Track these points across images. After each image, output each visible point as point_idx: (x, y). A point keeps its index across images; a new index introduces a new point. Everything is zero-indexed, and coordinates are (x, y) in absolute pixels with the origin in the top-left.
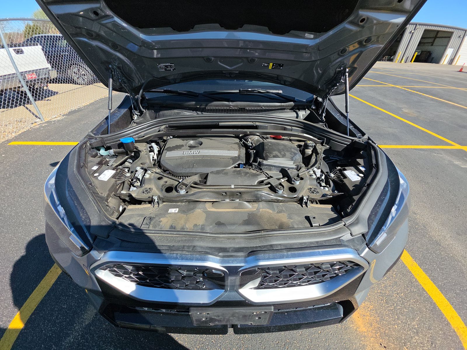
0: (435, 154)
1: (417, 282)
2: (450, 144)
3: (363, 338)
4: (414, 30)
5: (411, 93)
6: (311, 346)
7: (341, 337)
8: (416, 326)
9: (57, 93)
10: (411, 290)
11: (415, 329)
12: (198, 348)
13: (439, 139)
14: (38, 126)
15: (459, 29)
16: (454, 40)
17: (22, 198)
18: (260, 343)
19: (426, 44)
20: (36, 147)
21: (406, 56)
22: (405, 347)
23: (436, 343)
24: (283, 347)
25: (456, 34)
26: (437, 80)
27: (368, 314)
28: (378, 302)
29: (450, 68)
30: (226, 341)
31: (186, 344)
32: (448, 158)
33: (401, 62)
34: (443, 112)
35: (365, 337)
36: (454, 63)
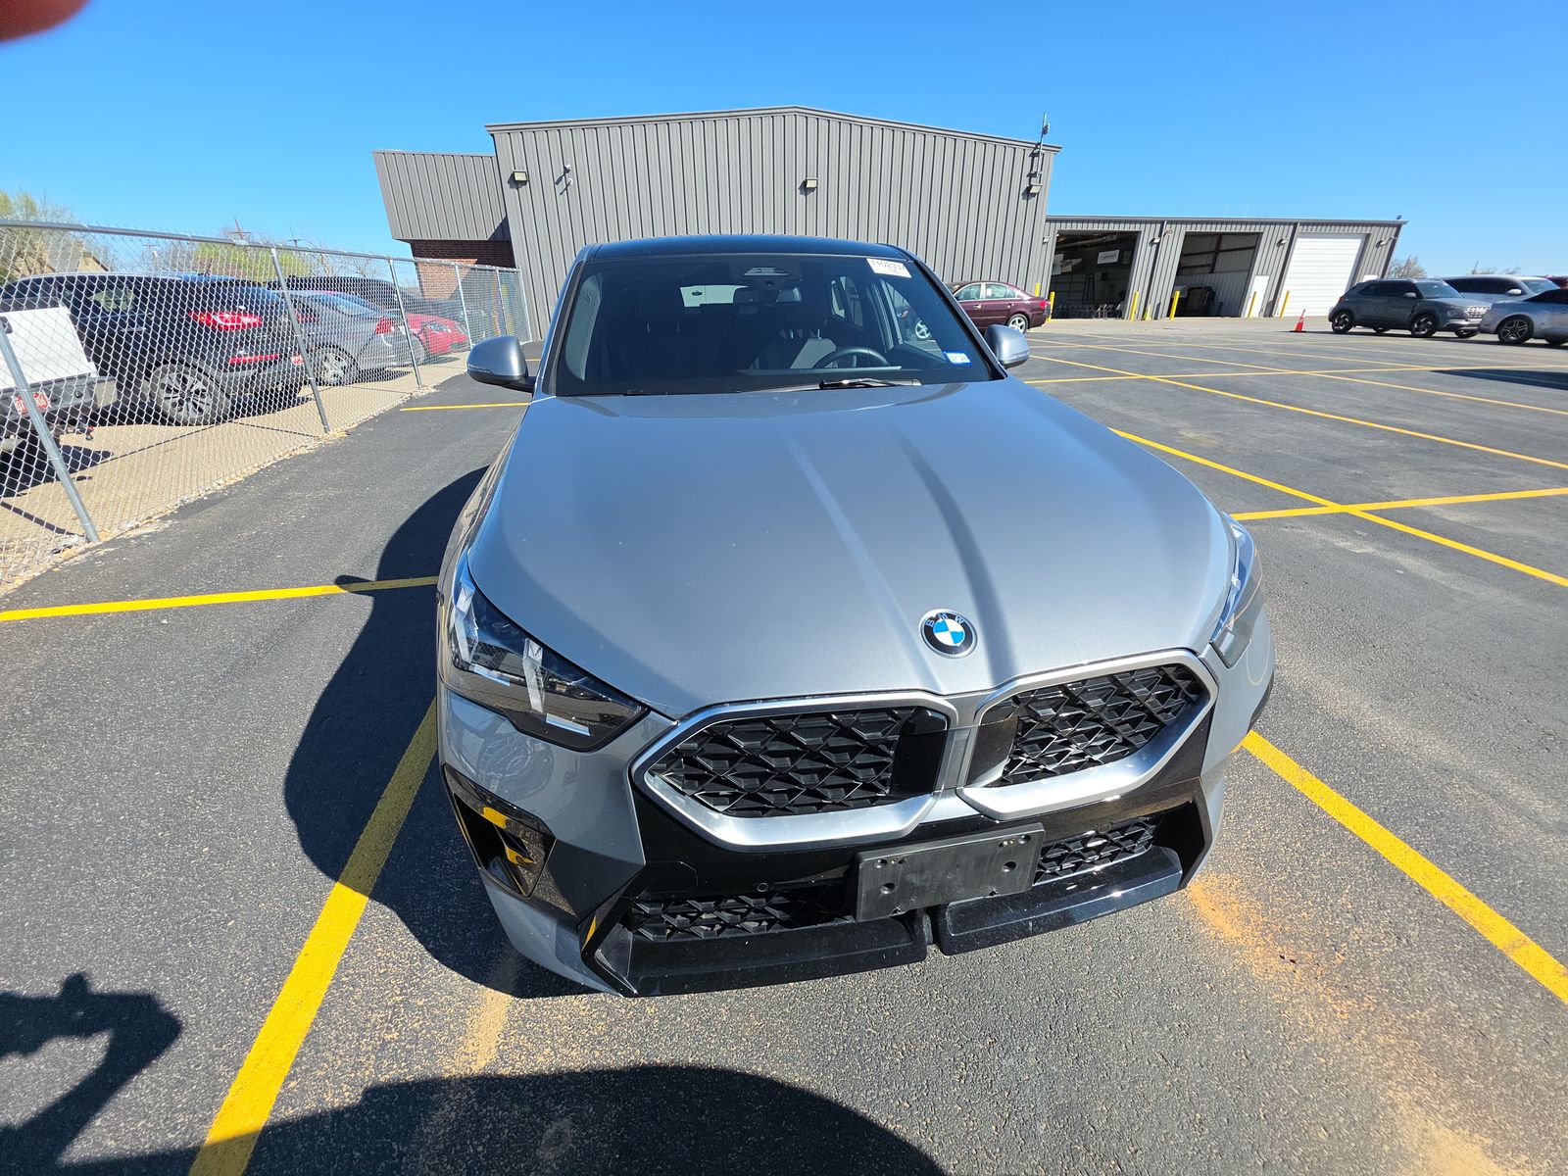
0: (1286, 530)
1: (1324, 812)
2: (1314, 503)
3: (1237, 952)
4: (1160, 236)
5: (1191, 392)
6: (1123, 990)
7: (1186, 958)
8: (1350, 906)
9: (106, 454)
10: (1314, 832)
11: (1348, 912)
12: (835, 1053)
13: (1287, 494)
14: (83, 557)
15: (1275, 224)
16: (1267, 254)
17: (111, 771)
18: (995, 1010)
19: (1196, 270)
20: (102, 619)
21: (1153, 301)
22: (1337, 954)
23: (1409, 936)
24: (1055, 1007)
25: (1269, 236)
26: (1245, 357)
27: (1234, 899)
28: (1248, 871)
29: (1270, 326)
30: (905, 1023)
31: (799, 1051)
32: (1318, 535)
33: (1143, 318)
34: (1278, 431)
35: (1240, 948)
36: (1277, 313)
